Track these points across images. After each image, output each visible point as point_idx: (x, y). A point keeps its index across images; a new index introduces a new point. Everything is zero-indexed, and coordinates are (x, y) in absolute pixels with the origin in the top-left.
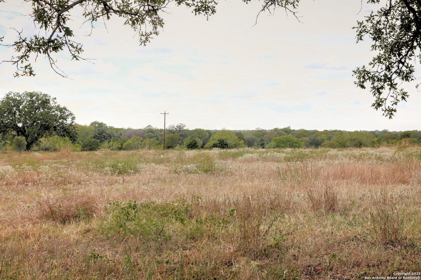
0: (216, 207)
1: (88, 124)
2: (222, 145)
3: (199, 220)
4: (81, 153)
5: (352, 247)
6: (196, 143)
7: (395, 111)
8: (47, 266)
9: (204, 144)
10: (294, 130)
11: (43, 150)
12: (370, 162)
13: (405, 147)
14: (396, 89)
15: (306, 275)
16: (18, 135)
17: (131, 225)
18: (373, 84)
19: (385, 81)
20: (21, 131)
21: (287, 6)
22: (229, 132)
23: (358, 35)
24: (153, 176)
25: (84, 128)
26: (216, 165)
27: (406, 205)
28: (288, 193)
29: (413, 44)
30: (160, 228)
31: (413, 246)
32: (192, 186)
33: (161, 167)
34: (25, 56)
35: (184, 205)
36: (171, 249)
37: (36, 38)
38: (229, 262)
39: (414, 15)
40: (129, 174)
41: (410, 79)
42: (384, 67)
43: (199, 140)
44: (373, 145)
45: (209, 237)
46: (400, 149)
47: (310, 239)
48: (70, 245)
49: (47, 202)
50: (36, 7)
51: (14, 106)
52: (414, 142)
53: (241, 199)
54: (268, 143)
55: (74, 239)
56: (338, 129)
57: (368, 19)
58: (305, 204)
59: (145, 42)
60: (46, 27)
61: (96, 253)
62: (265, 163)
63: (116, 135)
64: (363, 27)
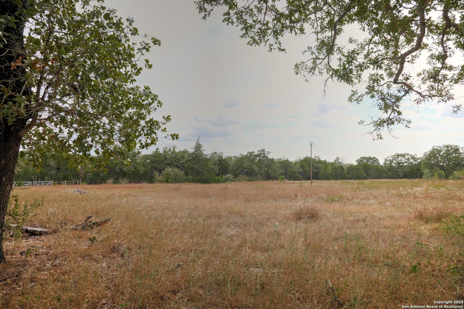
11: (456, 179)
16: (440, 170)
20: (442, 168)
60: (387, 112)
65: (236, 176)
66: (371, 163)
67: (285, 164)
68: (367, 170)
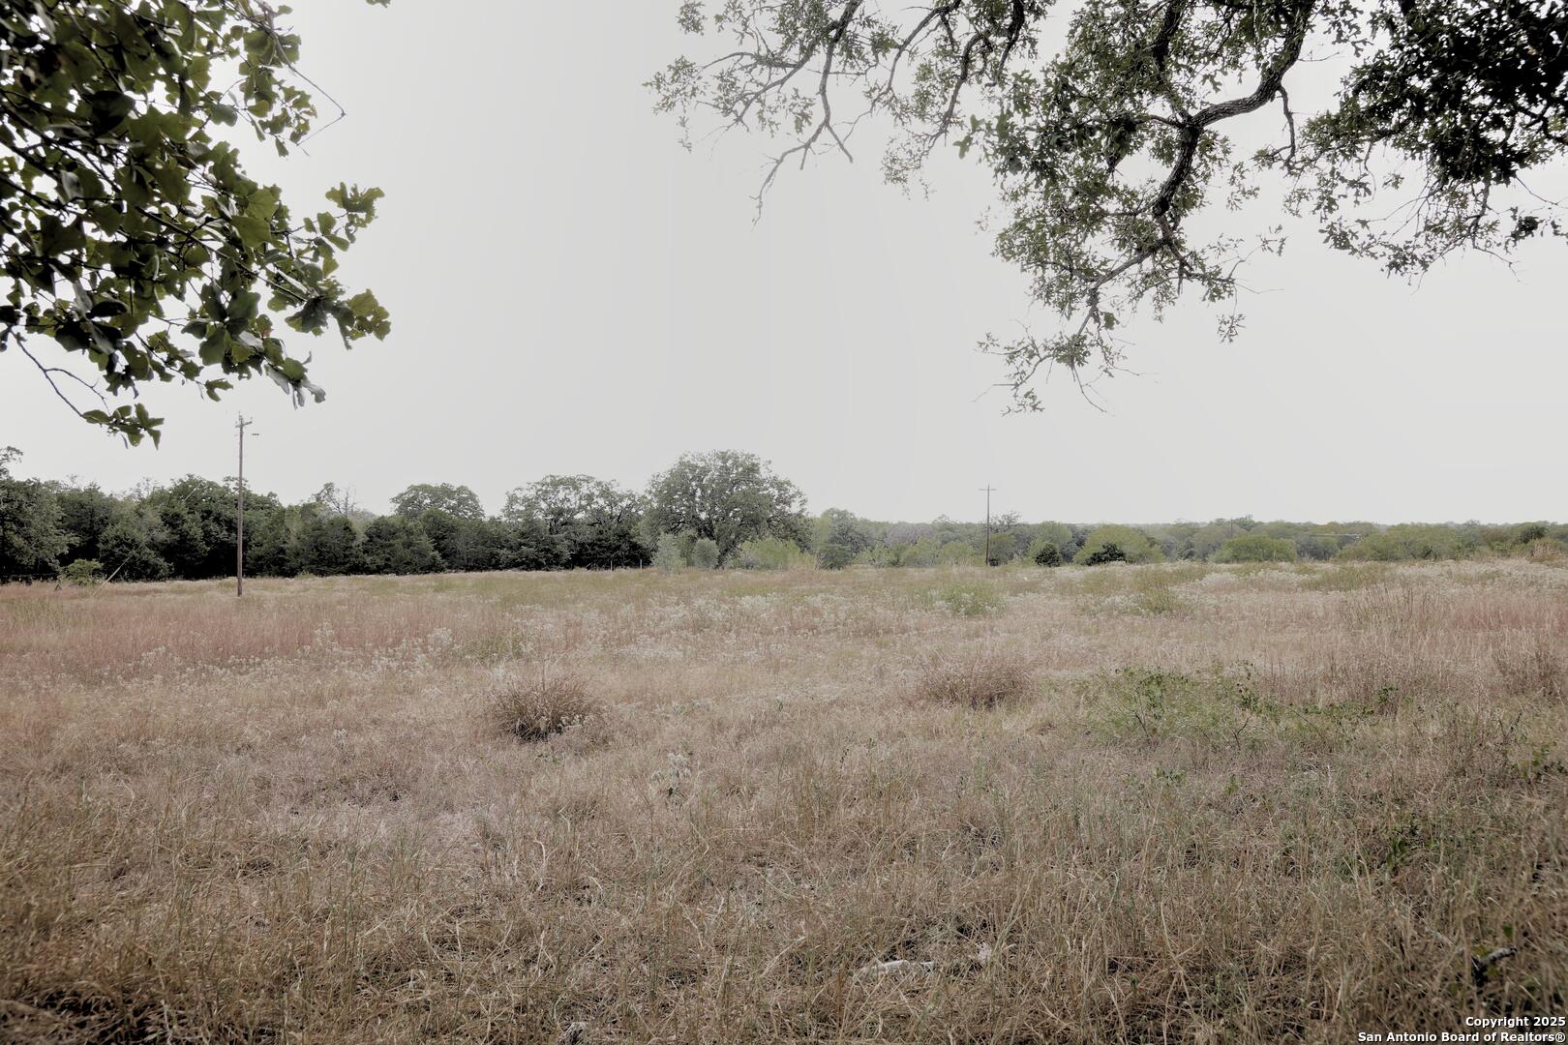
2: (1113, 554)
10: (1261, 523)
11: (746, 566)
16: (702, 537)
20: (706, 529)
51: (692, 480)
66: (449, 508)
67: (86, 510)
68: (443, 538)
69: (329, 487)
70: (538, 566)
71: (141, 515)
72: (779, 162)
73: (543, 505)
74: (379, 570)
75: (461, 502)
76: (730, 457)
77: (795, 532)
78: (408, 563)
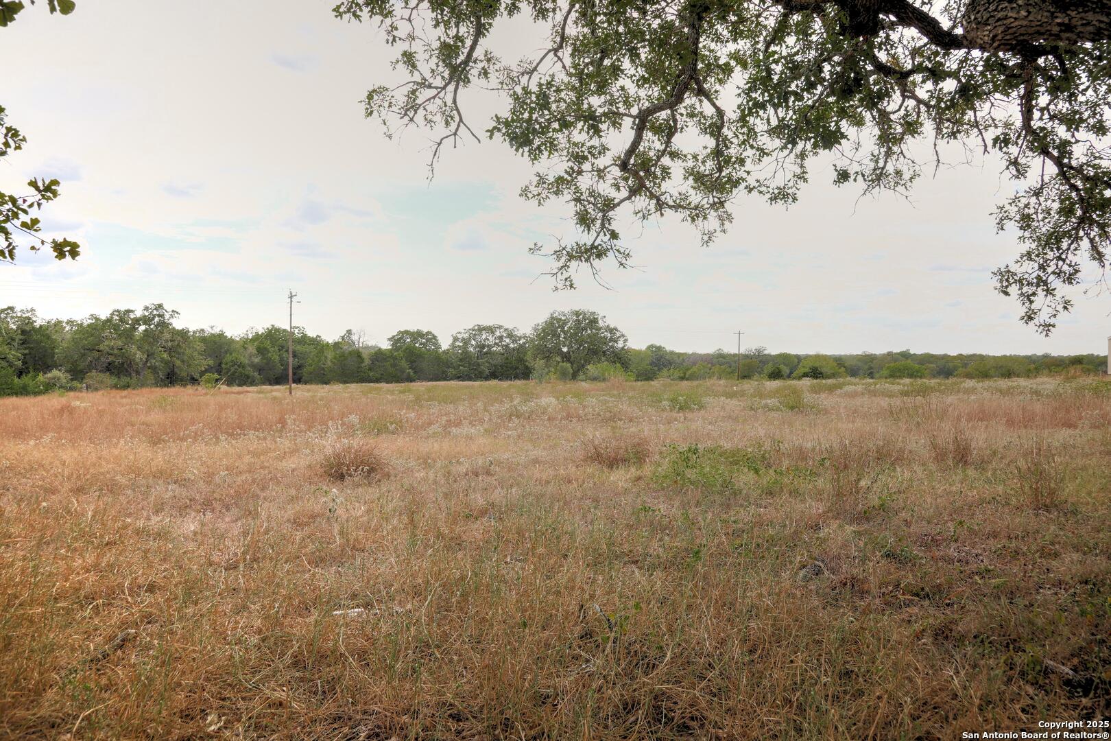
0: (802, 455)
1: (644, 348)
2: (815, 373)
3: (778, 470)
4: (634, 383)
5: (989, 512)
6: (780, 372)
7: (1054, 326)
8: (590, 516)
9: (791, 373)
10: (915, 354)
11: (590, 379)
12: (1021, 397)
13: (1074, 377)
14: (1054, 296)
15: (921, 546)
16: (563, 362)
17: (690, 474)
18: (1021, 289)
19: (1038, 285)
20: (566, 357)
21: (896, 189)
22: (825, 357)
23: (998, 224)
24: (722, 414)
25: (639, 352)
26: (805, 400)
27: (1071, 457)
28: (903, 438)
29: (1077, 233)
30: (728, 478)
31: (1075, 513)
32: (772, 427)
33: (734, 402)
34: (565, 266)
35: (760, 451)
36: (742, 506)
37: (577, 244)
38: (816, 525)
39: (1079, 195)
40: (692, 410)
41: (1074, 282)
42: (1036, 266)
43: (785, 367)
44: (1028, 374)
45: (790, 493)
46: (1067, 379)
47: (929, 500)
48: (618, 494)
49: (592, 441)
50: (578, 208)
51: (558, 327)
52: (1089, 370)
53: (836, 446)
54: (878, 372)
55: (623, 487)
56: (978, 353)
57: (1011, 201)
58: (925, 453)
59: (707, 242)
60: (589, 230)
61: (647, 505)
62: (873, 398)
63: (678, 361)
64: (1005, 212)
65: (78, 374)
66: (421, 344)
67: (216, 346)
68: (415, 362)
69: (349, 332)
70: (470, 379)
71: (245, 348)
72: (439, 144)
73: (473, 343)
74: (377, 381)
75: (428, 340)
76: (581, 314)
77: (622, 359)
78: (394, 377)
